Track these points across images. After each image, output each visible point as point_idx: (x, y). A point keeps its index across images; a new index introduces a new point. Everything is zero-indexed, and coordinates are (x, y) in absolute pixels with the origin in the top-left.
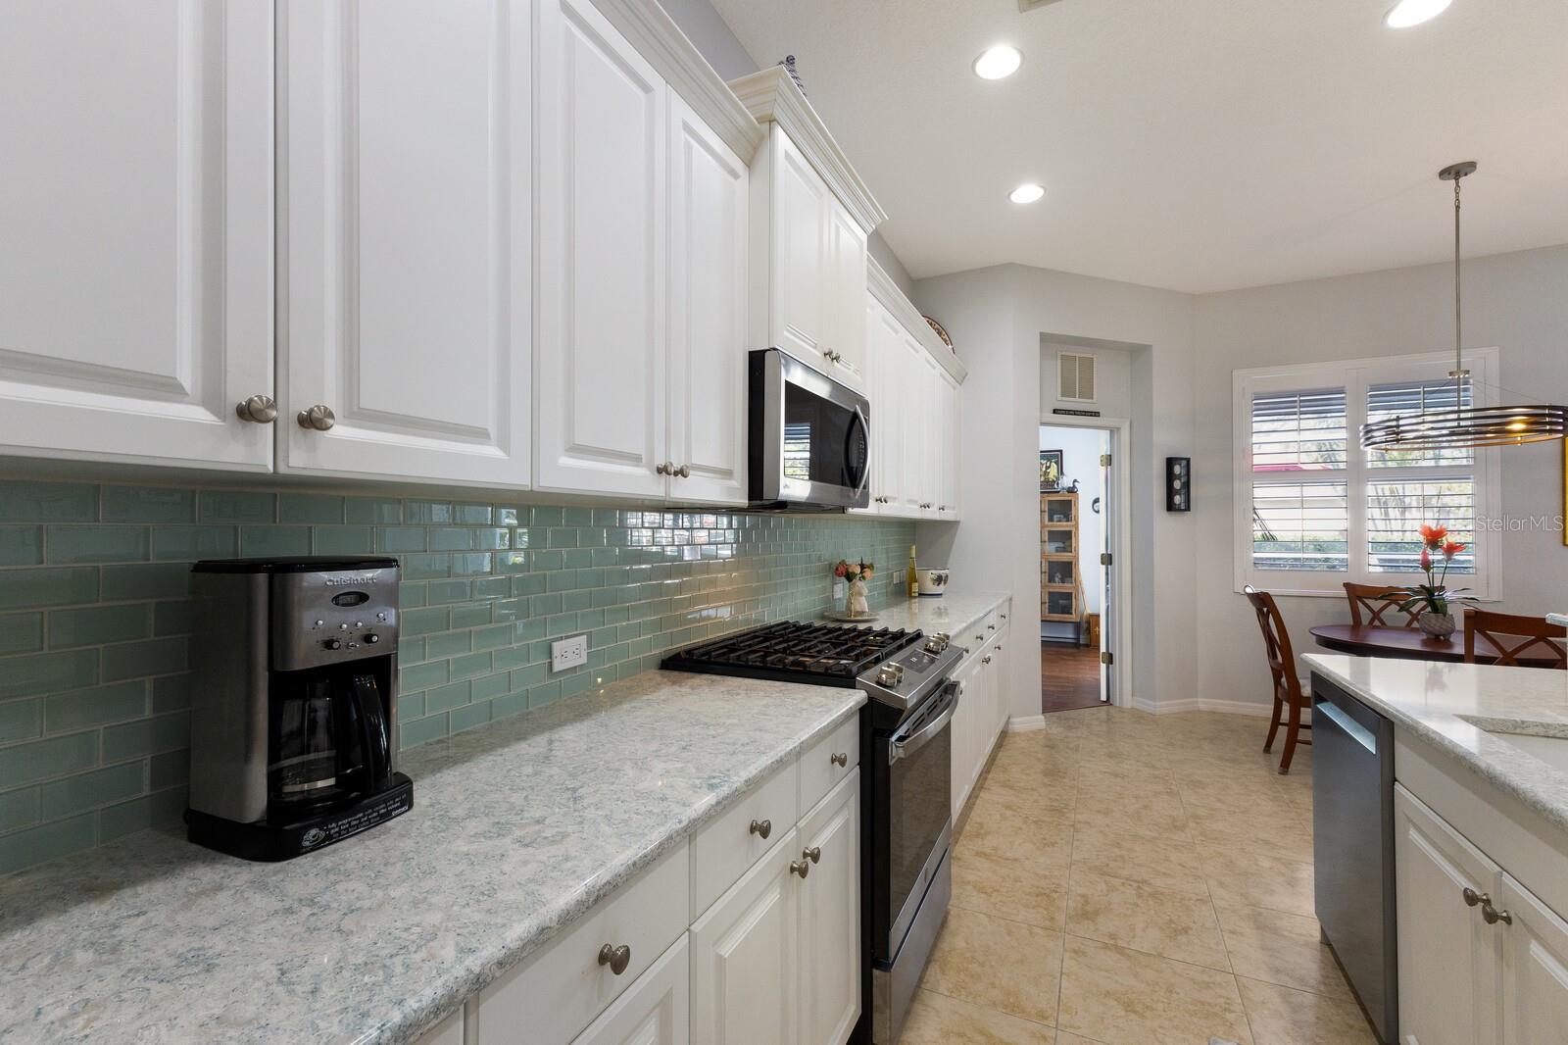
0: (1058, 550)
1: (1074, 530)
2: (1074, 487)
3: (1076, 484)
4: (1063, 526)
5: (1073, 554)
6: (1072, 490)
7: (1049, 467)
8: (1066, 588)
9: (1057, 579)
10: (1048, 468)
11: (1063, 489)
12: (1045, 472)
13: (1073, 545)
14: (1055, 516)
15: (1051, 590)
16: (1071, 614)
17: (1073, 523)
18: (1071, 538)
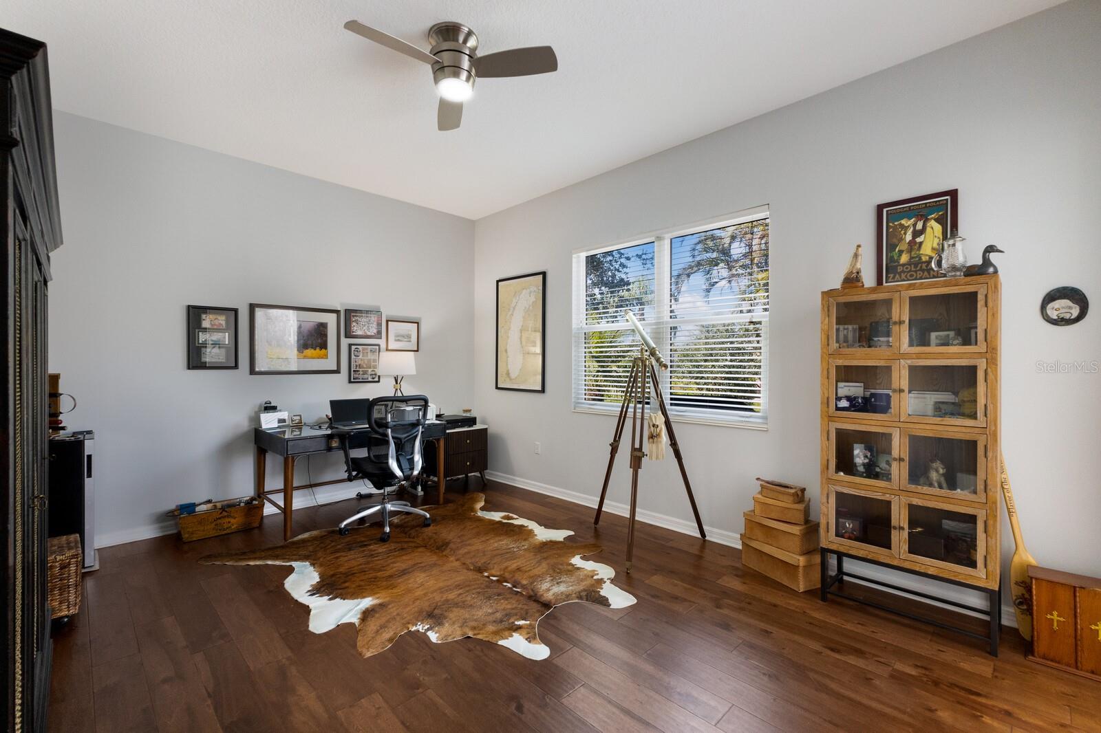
0: (940, 410)
1: (982, 365)
2: (987, 263)
3: (993, 257)
4: (954, 355)
5: (981, 420)
6: (983, 270)
7: (922, 231)
8: (959, 500)
9: (934, 476)
10: (917, 234)
11: (954, 268)
12: (912, 243)
13: (981, 401)
14: (933, 335)
15: (916, 501)
16: (973, 564)
17: (981, 347)
18: (973, 383)
